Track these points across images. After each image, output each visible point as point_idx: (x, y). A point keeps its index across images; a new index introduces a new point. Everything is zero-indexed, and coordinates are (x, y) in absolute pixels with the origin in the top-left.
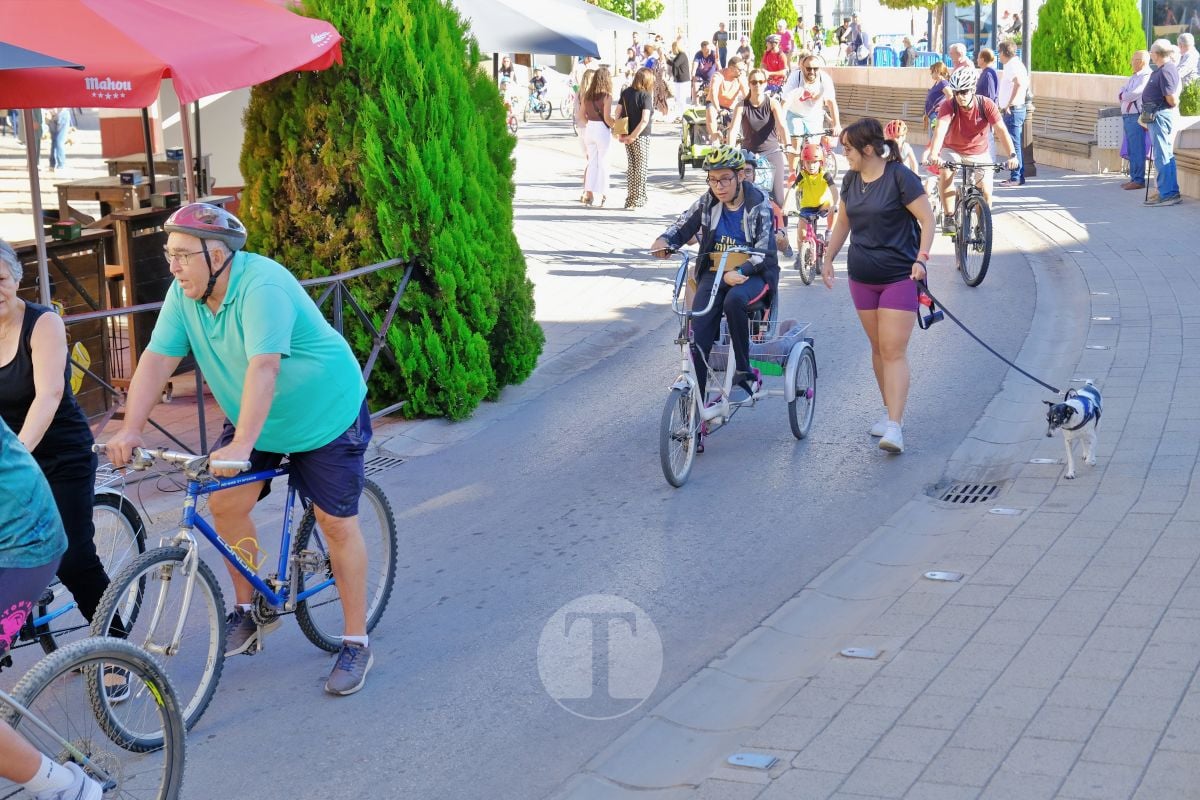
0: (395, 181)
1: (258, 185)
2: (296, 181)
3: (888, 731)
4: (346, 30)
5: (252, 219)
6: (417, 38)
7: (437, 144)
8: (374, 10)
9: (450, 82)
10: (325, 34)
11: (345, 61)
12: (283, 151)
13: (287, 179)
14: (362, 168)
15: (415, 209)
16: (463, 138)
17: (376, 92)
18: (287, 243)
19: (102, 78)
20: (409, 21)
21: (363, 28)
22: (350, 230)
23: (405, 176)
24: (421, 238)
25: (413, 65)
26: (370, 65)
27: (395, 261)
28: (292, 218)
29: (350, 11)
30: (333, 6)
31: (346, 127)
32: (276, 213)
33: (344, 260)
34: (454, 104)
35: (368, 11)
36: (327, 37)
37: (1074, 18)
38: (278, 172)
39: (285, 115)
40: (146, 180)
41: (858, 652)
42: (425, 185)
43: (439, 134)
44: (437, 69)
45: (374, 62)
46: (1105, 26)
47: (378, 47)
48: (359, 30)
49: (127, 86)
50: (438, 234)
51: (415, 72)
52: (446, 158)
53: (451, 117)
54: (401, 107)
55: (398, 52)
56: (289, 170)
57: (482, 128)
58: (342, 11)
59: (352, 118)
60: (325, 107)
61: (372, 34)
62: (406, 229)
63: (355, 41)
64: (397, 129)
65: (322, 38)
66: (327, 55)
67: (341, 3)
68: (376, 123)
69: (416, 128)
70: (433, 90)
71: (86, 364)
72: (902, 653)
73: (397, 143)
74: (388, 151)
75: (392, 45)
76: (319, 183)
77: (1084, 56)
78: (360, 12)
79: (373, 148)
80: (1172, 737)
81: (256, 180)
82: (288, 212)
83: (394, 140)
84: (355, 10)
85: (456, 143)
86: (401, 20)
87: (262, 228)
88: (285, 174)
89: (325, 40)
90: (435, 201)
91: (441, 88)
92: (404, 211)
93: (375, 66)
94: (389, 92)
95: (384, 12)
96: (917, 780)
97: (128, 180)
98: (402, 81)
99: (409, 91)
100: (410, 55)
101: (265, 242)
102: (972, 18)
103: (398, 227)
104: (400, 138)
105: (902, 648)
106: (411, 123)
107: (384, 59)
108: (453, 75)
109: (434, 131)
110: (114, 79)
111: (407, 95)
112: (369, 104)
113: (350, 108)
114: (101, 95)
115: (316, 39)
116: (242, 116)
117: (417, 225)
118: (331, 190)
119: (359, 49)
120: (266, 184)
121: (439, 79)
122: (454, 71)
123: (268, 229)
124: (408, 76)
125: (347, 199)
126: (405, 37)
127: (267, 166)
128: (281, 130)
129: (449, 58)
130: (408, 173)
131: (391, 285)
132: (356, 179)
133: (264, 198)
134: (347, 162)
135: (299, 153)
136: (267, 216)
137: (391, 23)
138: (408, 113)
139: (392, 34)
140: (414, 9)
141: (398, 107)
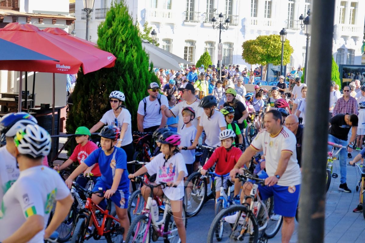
0: (128, 104)
1: (80, 103)
2: (93, 102)
5: (77, 113)
6: (137, 60)
8: (124, 51)
9: (146, 75)
10: (111, 57)
12: (89, 92)
13: (90, 101)
15: (133, 113)
18: (88, 122)
19: (61, 65)
20: (135, 55)
23: (131, 103)
25: (136, 69)
26: (122, 67)
28: (91, 114)
29: (117, 50)
30: (111, 48)
32: (85, 112)
34: (147, 82)
35: (122, 51)
36: (112, 58)
38: (88, 99)
39: (92, 81)
43: (142, 91)
44: (143, 70)
45: (123, 66)
47: (125, 62)
48: (119, 56)
49: (69, 67)
51: (136, 71)
53: (145, 86)
54: (131, 81)
55: (131, 64)
56: (91, 98)
59: (114, 83)
60: (106, 79)
61: (123, 58)
63: (118, 59)
64: (129, 90)
65: (110, 58)
66: (112, 63)
67: (114, 48)
68: (123, 86)
69: (134, 88)
70: (141, 76)
73: (129, 93)
75: (129, 62)
76: (101, 103)
78: (120, 51)
81: (79, 101)
82: (89, 112)
83: (128, 91)
84: (118, 50)
87: (80, 116)
88: (90, 100)
89: (111, 59)
91: (144, 76)
93: (124, 68)
94: (128, 76)
95: (127, 52)
99: (133, 76)
100: (135, 65)
101: (81, 121)
104: (130, 91)
106: (133, 87)
107: (126, 66)
108: (147, 73)
109: (140, 90)
110: (65, 65)
111: (133, 78)
112: (122, 80)
113: (114, 80)
114: (60, 70)
115: (109, 58)
119: (120, 62)
120: (83, 102)
121: (143, 74)
123: (82, 117)
124: (134, 72)
126: (134, 60)
128: (90, 85)
129: (146, 67)
130: (132, 102)
133: (82, 107)
135: (95, 94)
136: (82, 112)
137: (130, 55)
138: (133, 83)
139: (129, 58)
140: (137, 51)
141: (129, 81)
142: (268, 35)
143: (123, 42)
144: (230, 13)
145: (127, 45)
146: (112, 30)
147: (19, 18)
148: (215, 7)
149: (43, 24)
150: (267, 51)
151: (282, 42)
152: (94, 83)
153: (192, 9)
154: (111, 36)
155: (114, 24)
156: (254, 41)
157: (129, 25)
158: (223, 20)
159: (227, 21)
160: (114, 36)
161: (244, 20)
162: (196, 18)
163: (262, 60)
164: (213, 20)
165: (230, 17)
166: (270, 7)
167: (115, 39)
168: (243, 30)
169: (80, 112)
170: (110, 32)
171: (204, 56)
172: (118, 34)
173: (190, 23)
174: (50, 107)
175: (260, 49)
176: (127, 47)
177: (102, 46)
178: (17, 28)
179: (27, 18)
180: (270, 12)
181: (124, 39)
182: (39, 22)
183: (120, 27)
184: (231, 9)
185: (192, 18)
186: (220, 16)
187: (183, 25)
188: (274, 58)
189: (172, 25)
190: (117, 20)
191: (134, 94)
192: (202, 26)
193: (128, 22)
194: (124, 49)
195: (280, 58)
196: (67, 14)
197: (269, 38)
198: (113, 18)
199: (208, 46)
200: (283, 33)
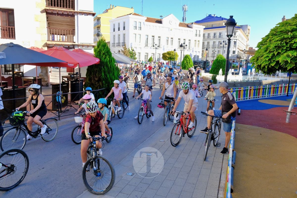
0: (105, 78)
1: (88, 78)
3: (166, 151)
4: (100, 59)
6: (109, 61)
7: (111, 74)
9: (113, 67)
11: (100, 63)
12: (91, 74)
14: (102, 77)
15: (108, 82)
16: (114, 73)
17: (104, 67)
18: (91, 85)
19: (70, 64)
20: (108, 59)
21: (103, 59)
22: (99, 84)
24: (108, 86)
27: (105, 88)
29: (101, 57)
30: (99, 57)
31: (100, 71)
32: (90, 81)
33: (98, 88)
34: (113, 69)
35: (103, 57)
37: (186, 63)
38: (91, 76)
40: (73, 76)
41: (162, 141)
42: (109, 79)
43: (111, 73)
45: (104, 63)
46: (189, 65)
48: (102, 59)
49: (73, 65)
50: (111, 85)
52: (112, 76)
53: (113, 71)
54: (107, 69)
55: (107, 62)
57: (117, 73)
58: (100, 57)
59: (101, 70)
60: (97, 69)
62: (106, 84)
63: (102, 61)
64: (106, 73)
65: (98, 60)
66: (98, 63)
67: (100, 56)
68: (104, 71)
69: (108, 72)
70: (111, 67)
71: (65, 99)
72: (167, 141)
73: (106, 74)
74: (105, 75)
77: (187, 68)
79: (103, 74)
80: (199, 153)
82: (92, 81)
85: (113, 74)
86: (107, 59)
87: (88, 83)
88: (92, 77)
90: (110, 81)
91: (112, 67)
92: (106, 82)
93: (104, 64)
94: (105, 67)
95: (105, 58)
96: (169, 158)
97: (71, 76)
98: (107, 66)
100: (108, 63)
101: (89, 85)
102: (174, 62)
103: (105, 84)
105: (167, 140)
110: (72, 64)
112: (103, 69)
116: (86, 69)
117: (108, 84)
118: (97, 79)
119: (102, 62)
120: (89, 78)
121: (112, 66)
122: (114, 65)
125: (100, 80)
127: (89, 75)
128: (91, 71)
129: (113, 64)
130: (107, 77)
131: (104, 91)
132: (101, 78)
134: (100, 76)
135: (94, 74)
136: (89, 82)
137: (106, 59)
138: (108, 70)
139: (106, 60)
140: (109, 57)
141: (106, 69)
142: (171, 51)
143: (103, 54)
144: (160, 44)
145: (105, 55)
146: (99, 49)
147: (75, 46)
148: (154, 42)
149: (84, 47)
150: (170, 56)
151: (175, 53)
152: (93, 70)
153: (147, 43)
154: (99, 51)
155: (100, 47)
156: (166, 53)
157: (106, 47)
158: (157, 46)
159: (158, 46)
160: (100, 52)
161: (164, 46)
162: (148, 46)
163: (168, 59)
164: (154, 46)
165: (160, 45)
166: (172, 42)
167: (101, 53)
168: (164, 49)
169: (88, 81)
170: (98, 50)
171: (150, 58)
172: (102, 51)
173: (146, 47)
174: (78, 79)
175: (168, 56)
176: (105, 56)
177: (96, 55)
178: (56, 49)
179: (78, 46)
180: (172, 43)
181: (104, 53)
182: (83, 47)
183: (102, 48)
184: (160, 42)
185: (147, 46)
186: (156, 45)
187: (144, 48)
188: (172, 59)
189: (141, 48)
190: (101, 45)
191: (108, 74)
192: (151, 48)
193: (106, 46)
194: (104, 56)
195: (174, 58)
196: (93, 44)
197: (171, 52)
198: (100, 45)
199: (153, 55)
200: (175, 50)
